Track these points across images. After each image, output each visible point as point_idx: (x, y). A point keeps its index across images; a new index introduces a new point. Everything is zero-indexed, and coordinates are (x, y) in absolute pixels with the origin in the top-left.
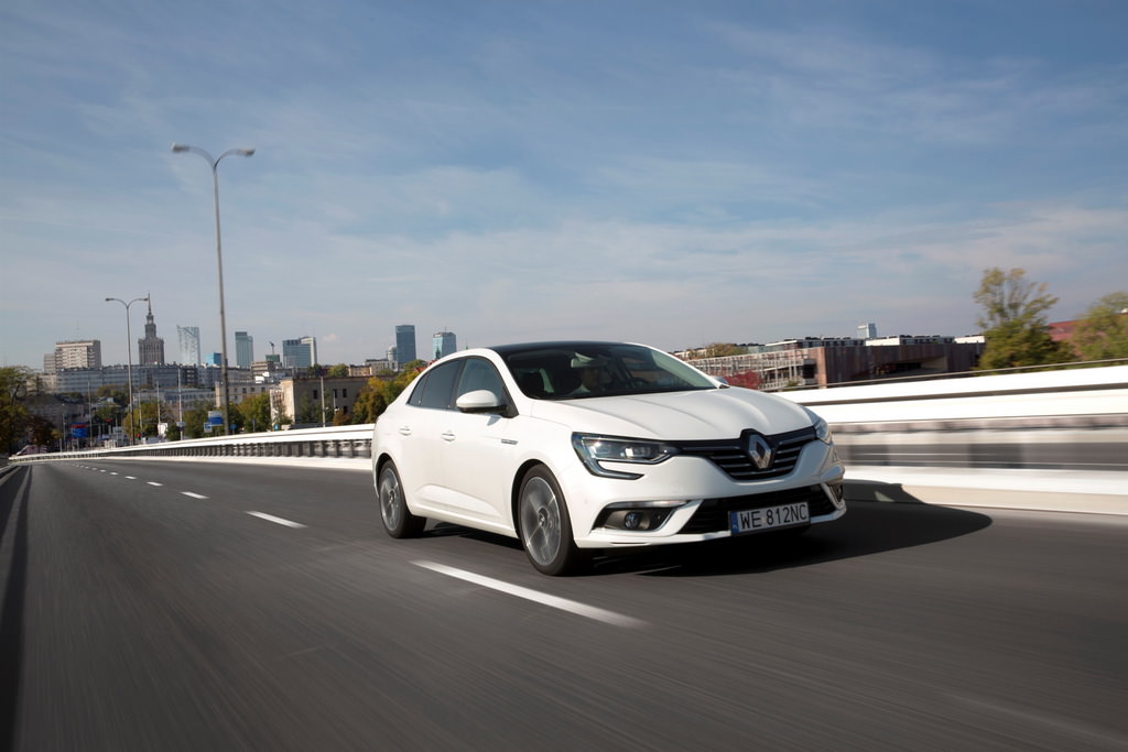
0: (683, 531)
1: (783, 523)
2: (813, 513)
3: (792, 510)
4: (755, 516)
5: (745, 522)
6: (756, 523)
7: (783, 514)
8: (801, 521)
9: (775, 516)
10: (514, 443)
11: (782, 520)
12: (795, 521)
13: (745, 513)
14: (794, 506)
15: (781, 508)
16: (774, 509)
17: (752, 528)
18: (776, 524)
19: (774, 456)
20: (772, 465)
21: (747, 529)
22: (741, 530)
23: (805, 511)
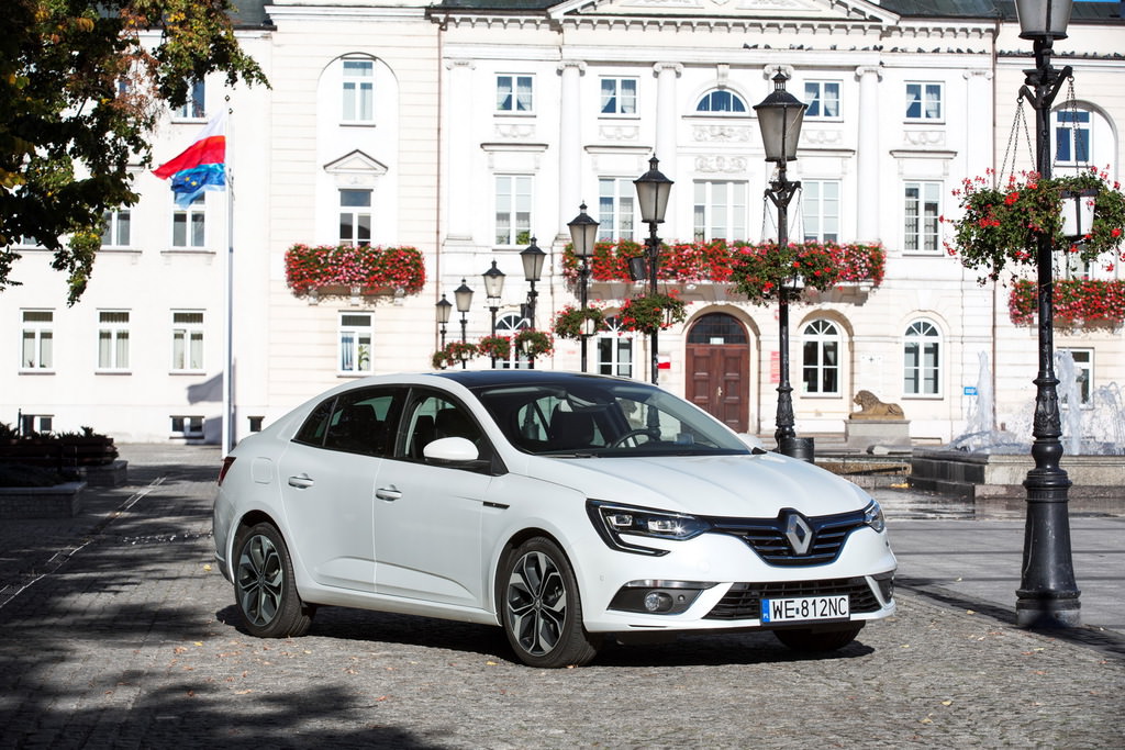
0: (709, 616)
1: (819, 617)
2: (853, 609)
3: (830, 602)
4: (789, 605)
5: (778, 611)
6: (790, 613)
7: (820, 606)
8: (839, 616)
9: (811, 608)
10: (506, 507)
11: (819, 613)
12: (833, 616)
13: (778, 602)
14: (833, 598)
15: (818, 599)
16: (810, 600)
17: (784, 619)
18: (811, 617)
19: (814, 541)
20: (811, 551)
21: (778, 619)
22: (772, 619)
23: (845, 606)
